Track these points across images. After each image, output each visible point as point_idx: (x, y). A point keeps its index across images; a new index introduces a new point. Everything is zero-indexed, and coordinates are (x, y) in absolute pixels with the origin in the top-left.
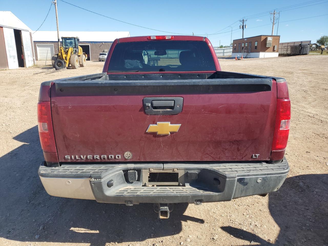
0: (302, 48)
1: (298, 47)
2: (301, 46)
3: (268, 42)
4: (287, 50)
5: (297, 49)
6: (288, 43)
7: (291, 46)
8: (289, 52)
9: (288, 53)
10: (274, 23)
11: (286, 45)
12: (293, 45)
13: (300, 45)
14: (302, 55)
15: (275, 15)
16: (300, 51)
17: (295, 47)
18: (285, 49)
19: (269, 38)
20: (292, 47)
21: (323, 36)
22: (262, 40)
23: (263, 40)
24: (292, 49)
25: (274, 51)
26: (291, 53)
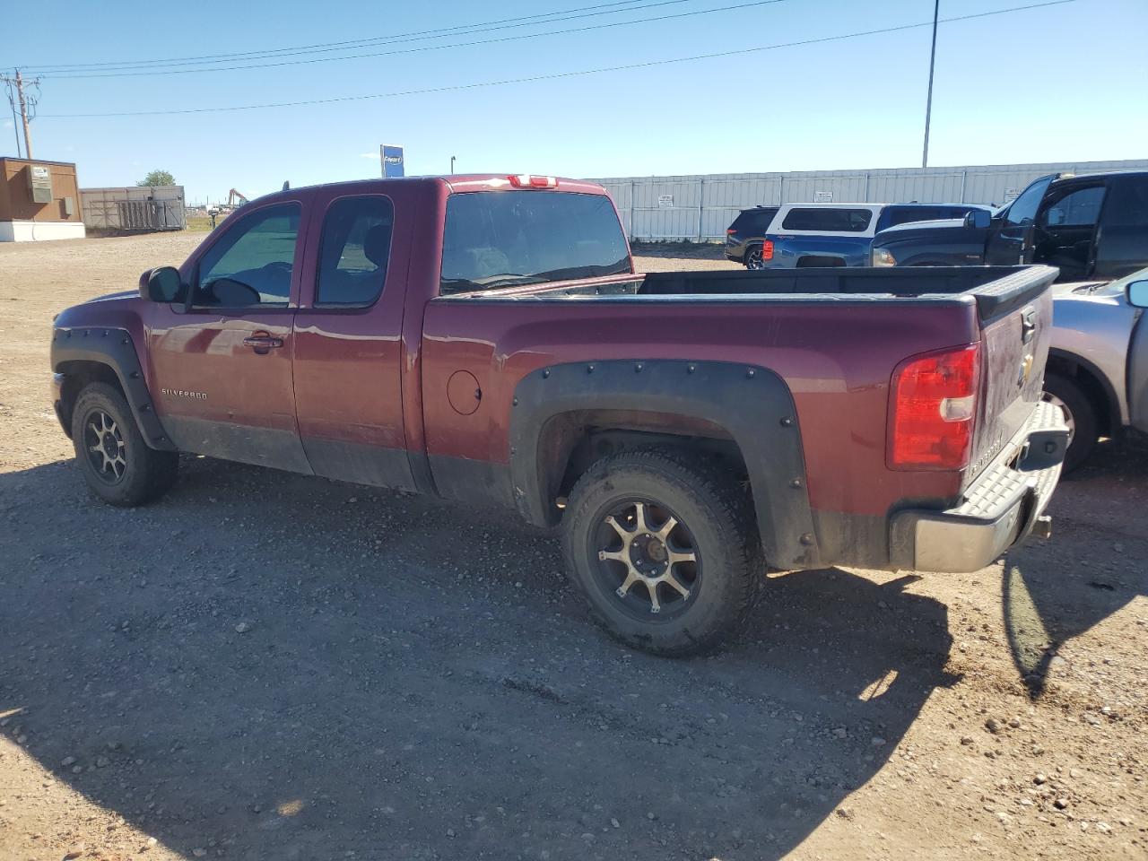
0: (158, 208)
1: (143, 205)
2: (155, 204)
3: (35, 186)
4: (107, 215)
5: (143, 212)
6: (104, 191)
7: (118, 202)
8: (115, 221)
9: (111, 224)
10: (26, 114)
11: (100, 197)
12: (123, 197)
13: (150, 198)
14: (164, 231)
15: (21, 87)
16: (155, 218)
17: (134, 204)
18: (98, 212)
19: (36, 168)
20: (124, 204)
21: (152, 172)
22: (10, 176)
23: (14, 174)
24: (124, 210)
25: (65, 216)
26: (123, 224)
